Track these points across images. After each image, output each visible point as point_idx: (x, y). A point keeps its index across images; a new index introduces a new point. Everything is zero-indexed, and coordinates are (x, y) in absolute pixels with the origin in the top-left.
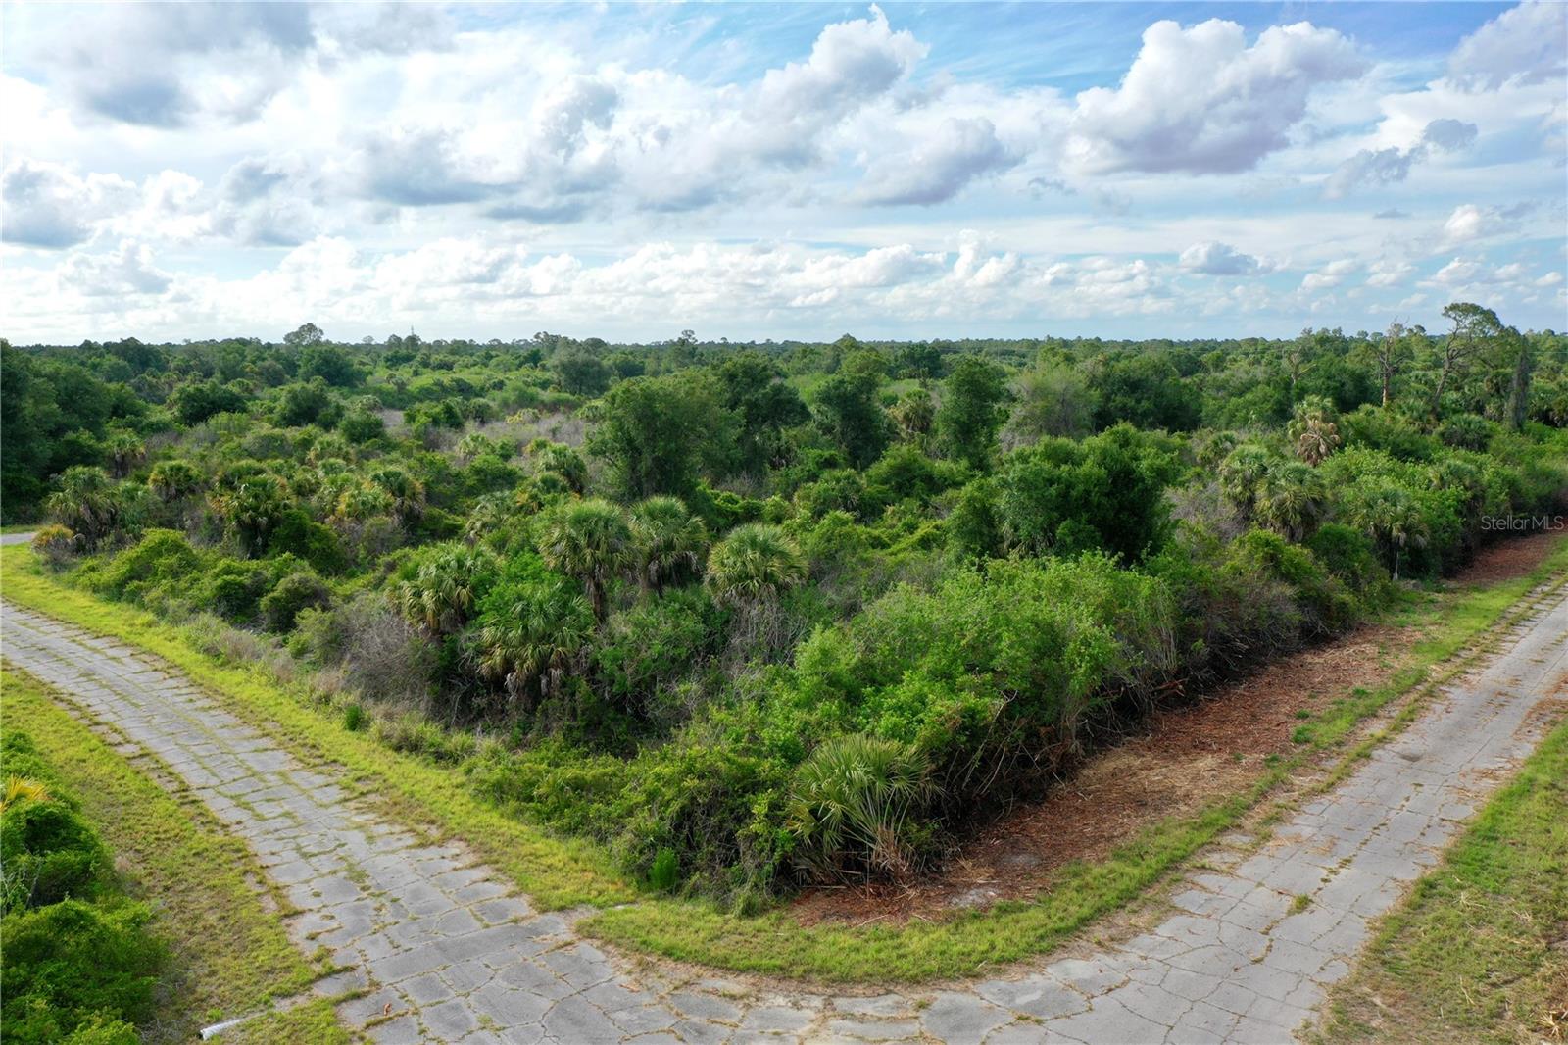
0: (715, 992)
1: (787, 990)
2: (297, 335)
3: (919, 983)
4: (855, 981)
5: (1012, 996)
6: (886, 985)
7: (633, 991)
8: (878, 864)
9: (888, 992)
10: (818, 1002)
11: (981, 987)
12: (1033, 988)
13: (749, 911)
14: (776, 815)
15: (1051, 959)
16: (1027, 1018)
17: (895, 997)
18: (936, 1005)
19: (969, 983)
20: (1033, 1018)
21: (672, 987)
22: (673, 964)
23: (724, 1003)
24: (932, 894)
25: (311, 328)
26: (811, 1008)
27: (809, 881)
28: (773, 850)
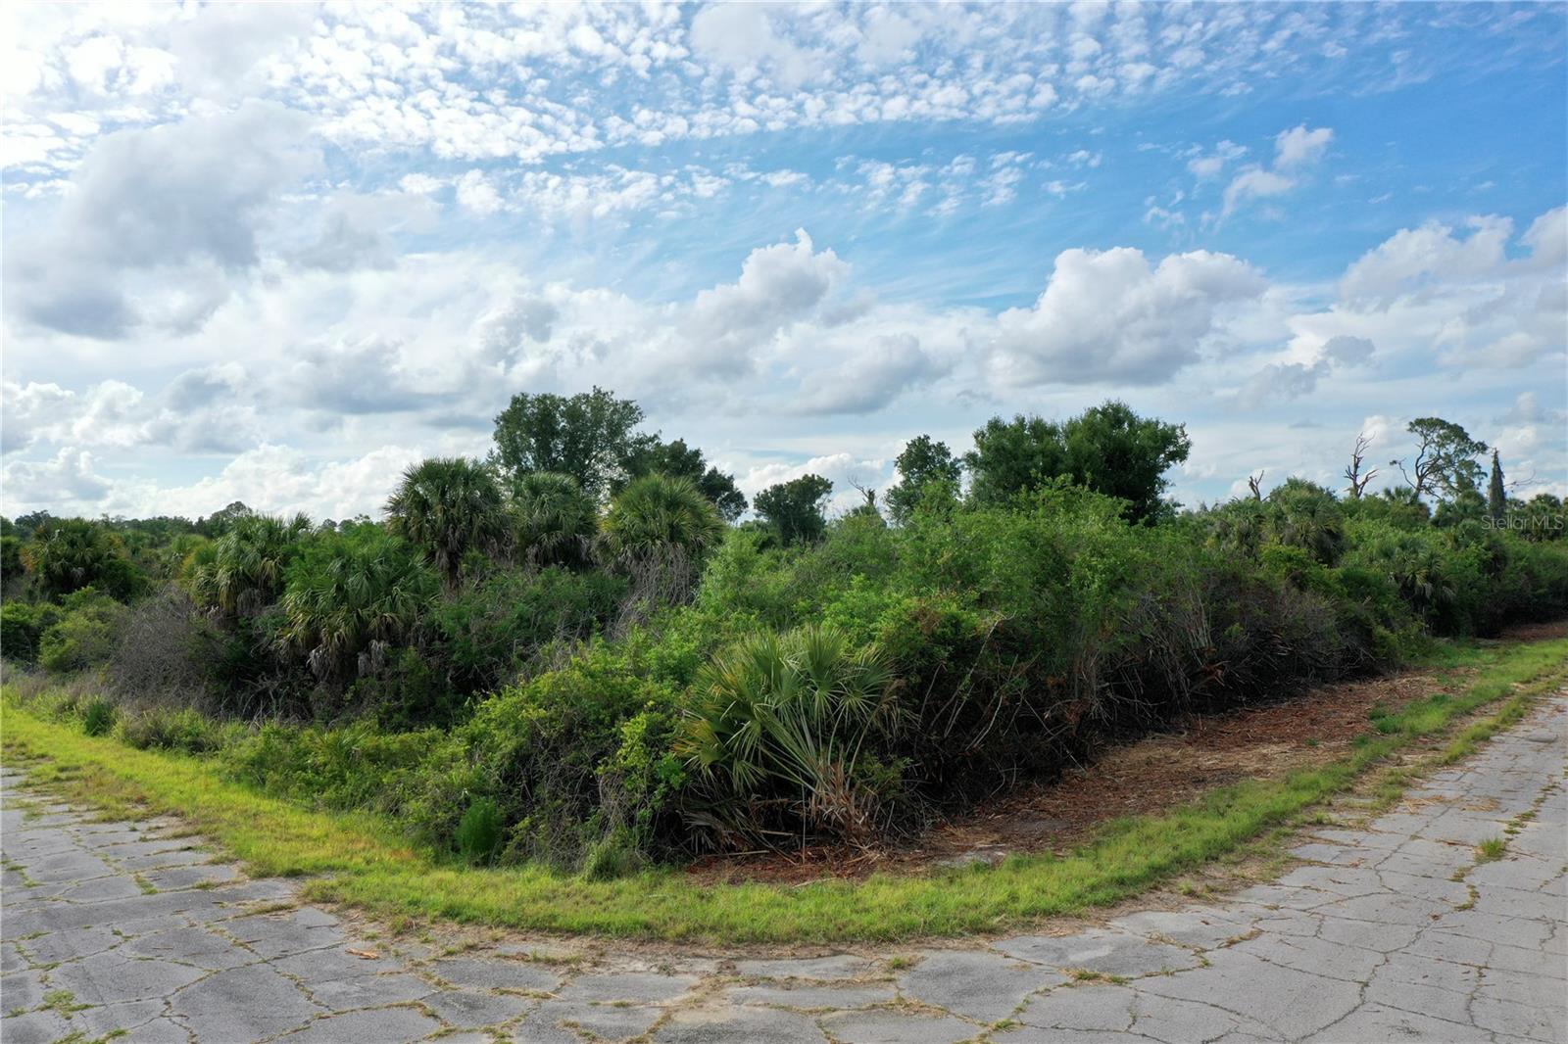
0: (522, 957)
1: (652, 953)
2: (224, 513)
3: (892, 940)
4: (777, 941)
5: (1061, 954)
6: (833, 945)
7: (368, 958)
8: (819, 813)
9: (836, 953)
10: (710, 966)
11: (1001, 944)
12: (1097, 943)
13: (606, 870)
14: (655, 740)
15: (1115, 912)
16: (1096, 977)
17: (851, 959)
18: (924, 966)
19: (981, 940)
20: (1106, 975)
21: (441, 952)
22: (456, 928)
23: (532, 970)
24: (907, 858)
25: (239, 506)
26: (695, 973)
27: (711, 845)
28: (650, 790)
